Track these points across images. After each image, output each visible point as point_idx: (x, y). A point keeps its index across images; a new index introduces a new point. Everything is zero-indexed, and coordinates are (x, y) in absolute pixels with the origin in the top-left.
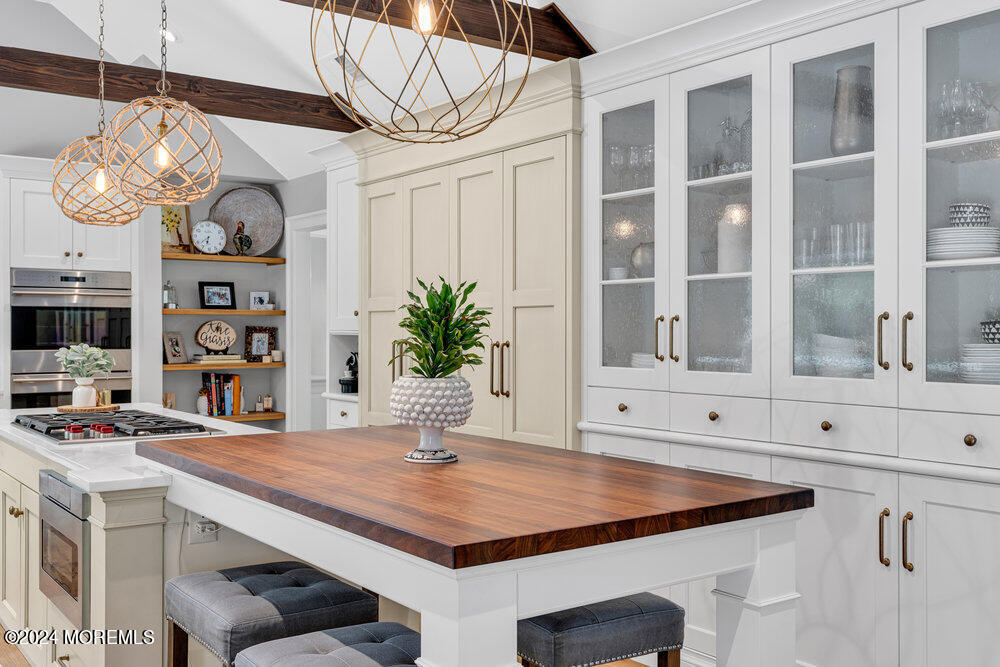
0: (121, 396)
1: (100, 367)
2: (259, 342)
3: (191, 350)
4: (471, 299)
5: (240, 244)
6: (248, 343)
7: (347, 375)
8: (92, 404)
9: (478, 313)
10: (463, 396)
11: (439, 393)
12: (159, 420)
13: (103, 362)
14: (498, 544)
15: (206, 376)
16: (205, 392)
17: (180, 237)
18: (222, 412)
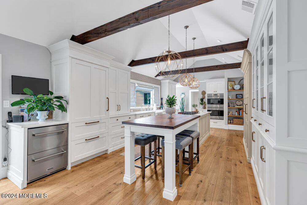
16: (237, 111)
17: (233, 87)
18: (239, 115)
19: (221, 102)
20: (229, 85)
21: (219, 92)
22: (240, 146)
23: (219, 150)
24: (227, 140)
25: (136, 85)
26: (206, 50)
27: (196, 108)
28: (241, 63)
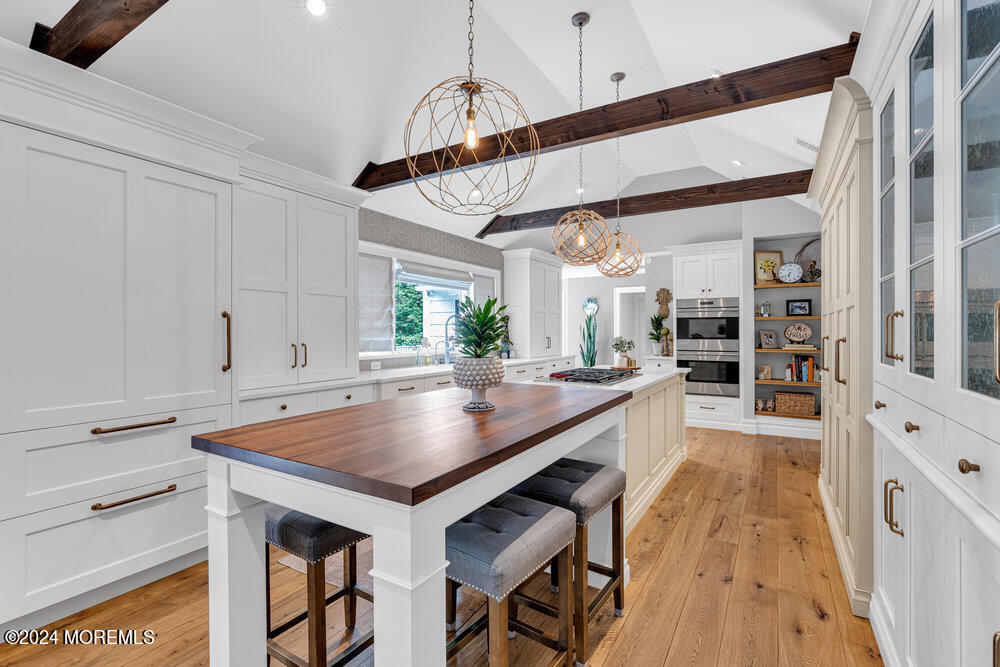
5: (812, 275)
16: (790, 366)
17: (774, 275)
18: (800, 379)
19: (729, 329)
20: (758, 267)
21: (720, 293)
22: (810, 514)
23: (719, 535)
24: (753, 485)
25: (396, 266)
26: (659, 101)
27: (629, 354)
28: (810, 172)
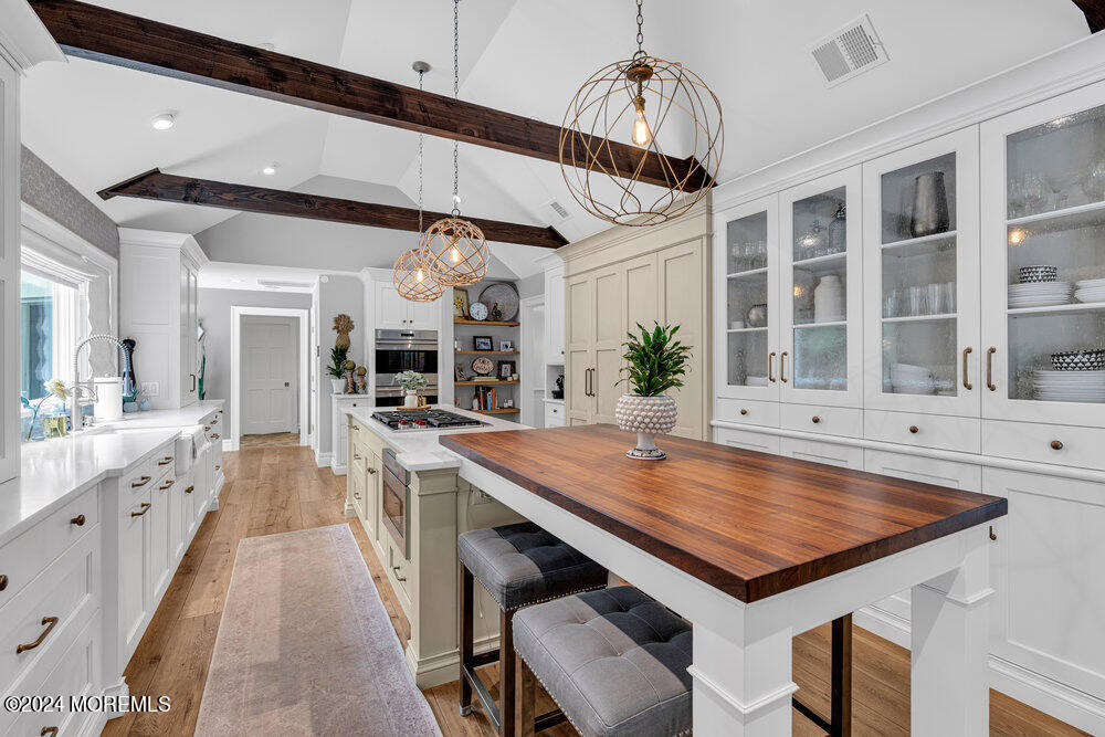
0: (433, 400)
1: (420, 384)
2: (506, 369)
3: (469, 374)
4: (675, 338)
5: (495, 315)
6: (500, 370)
7: (557, 388)
8: (416, 406)
9: (680, 348)
10: (672, 410)
11: (655, 408)
12: (454, 416)
13: (421, 381)
14: (784, 574)
15: (477, 388)
16: (476, 397)
17: (463, 312)
18: (486, 407)
19: (429, 362)
21: (420, 325)
